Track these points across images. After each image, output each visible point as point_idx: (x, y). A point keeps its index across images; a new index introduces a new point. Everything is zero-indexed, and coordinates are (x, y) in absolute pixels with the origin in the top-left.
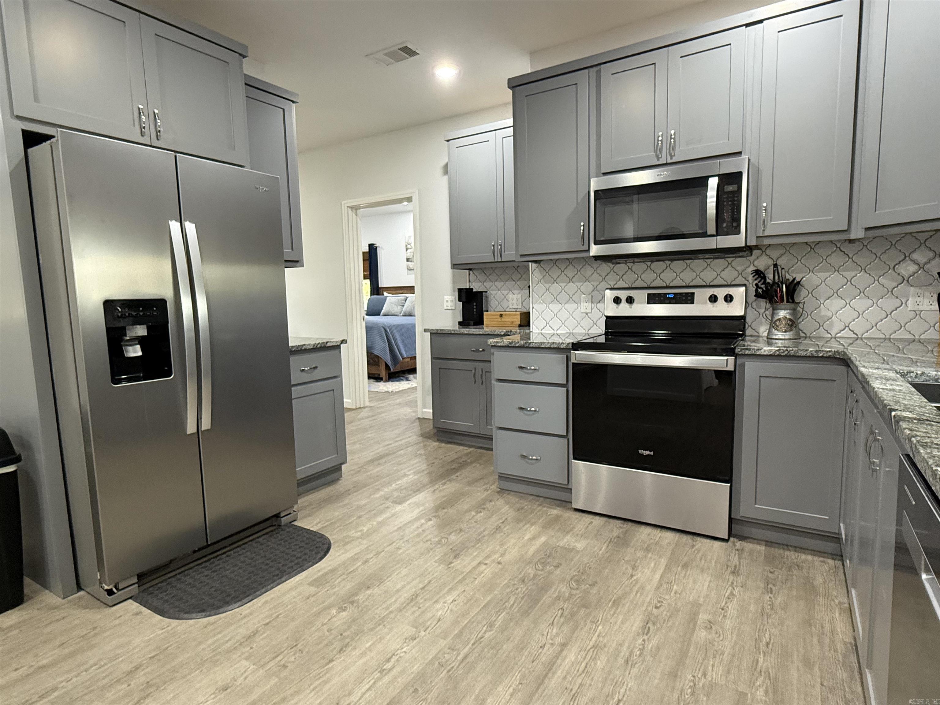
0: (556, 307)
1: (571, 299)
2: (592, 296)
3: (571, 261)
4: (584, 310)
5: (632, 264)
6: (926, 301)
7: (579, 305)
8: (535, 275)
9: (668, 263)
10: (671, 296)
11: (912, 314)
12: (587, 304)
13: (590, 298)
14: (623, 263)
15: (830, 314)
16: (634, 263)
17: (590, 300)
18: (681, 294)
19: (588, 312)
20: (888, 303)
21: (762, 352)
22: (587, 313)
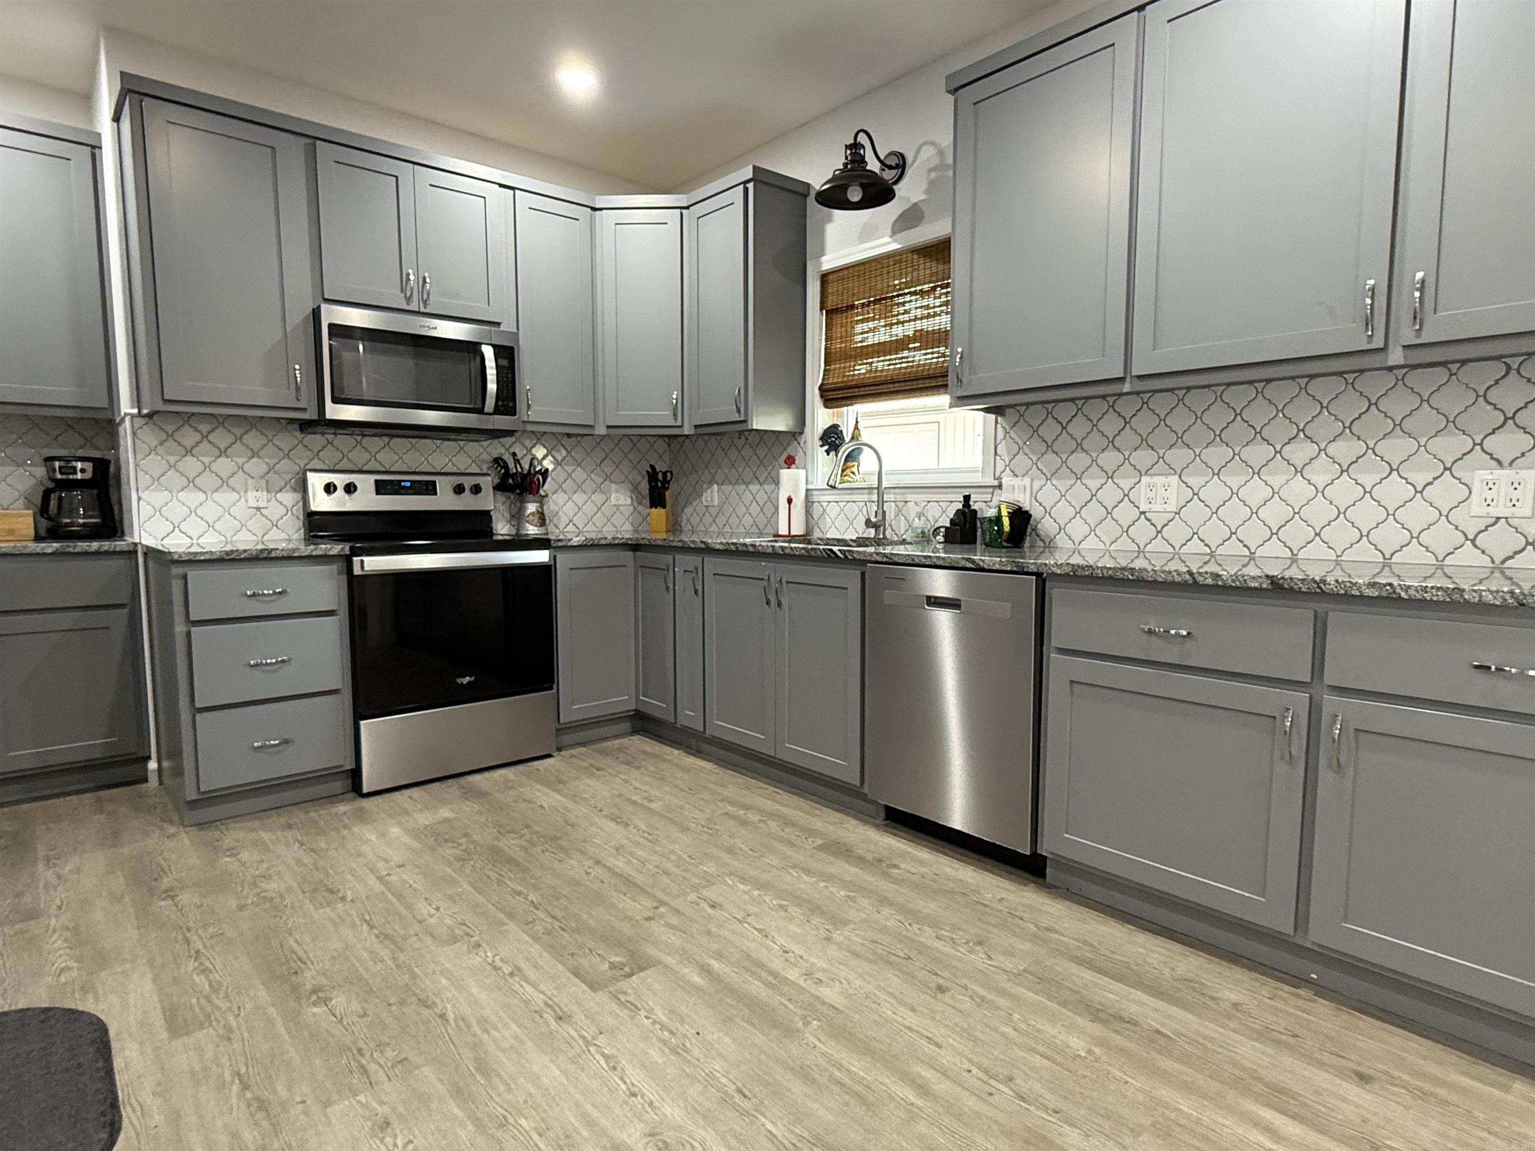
0: (193, 498)
1: (224, 483)
2: (267, 482)
3: (221, 420)
4: (252, 503)
5: (332, 436)
6: (622, 497)
7: (242, 494)
8: (140, 437)
9: (386, 439)
10: (408, 484)
11: (614, 509)
12: (259, 494)
13: (264, 484)
14: (320, 433)
15: (556, 509)
16: (335, 434)
17: (264, 488)
18: (419, 482)
19: (261, 506)
20: (598, 498)
21: (572, 543)
22: (258, 509)
